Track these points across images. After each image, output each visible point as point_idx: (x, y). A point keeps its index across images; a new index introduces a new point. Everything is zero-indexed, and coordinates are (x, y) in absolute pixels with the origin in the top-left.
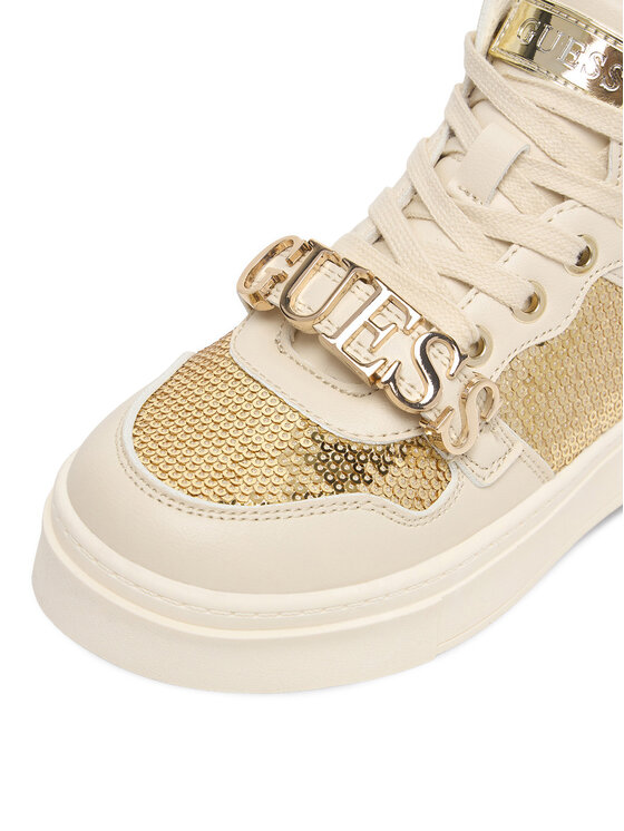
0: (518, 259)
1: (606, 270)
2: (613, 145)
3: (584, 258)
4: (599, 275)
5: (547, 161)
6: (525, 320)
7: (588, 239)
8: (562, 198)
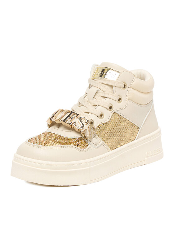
0: (98, 108)
1: (115, 111)
2: (114, 87)
3: (110, 108)
4: (114, 111)
5: (102, 91)
6: (101, 119)
7: (111, 104)
8: (105, 97)
